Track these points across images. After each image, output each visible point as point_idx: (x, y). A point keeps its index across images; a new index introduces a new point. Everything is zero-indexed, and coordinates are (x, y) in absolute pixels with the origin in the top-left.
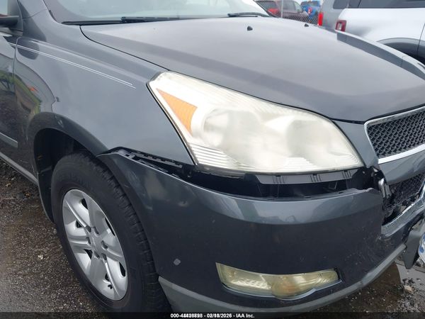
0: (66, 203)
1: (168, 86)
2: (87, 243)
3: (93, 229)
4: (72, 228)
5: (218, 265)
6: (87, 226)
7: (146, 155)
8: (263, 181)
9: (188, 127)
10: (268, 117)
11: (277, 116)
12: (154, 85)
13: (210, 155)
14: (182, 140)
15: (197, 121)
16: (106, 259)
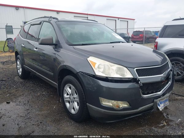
0: (65, 88)
1: (91, 59)
2: (69, 99)
3: (71, 95)
4: (65, 96)
5: (100, 98)
6: (70, 94)
7: (86, 73)
8: (109, 78)
9: (94, 68)
10: (112, 66)
11: (114, 66)
12: (88, 59)
13: (99, 73)
14: (93, 70)
15: (96, 66)
16: (74, 102)
